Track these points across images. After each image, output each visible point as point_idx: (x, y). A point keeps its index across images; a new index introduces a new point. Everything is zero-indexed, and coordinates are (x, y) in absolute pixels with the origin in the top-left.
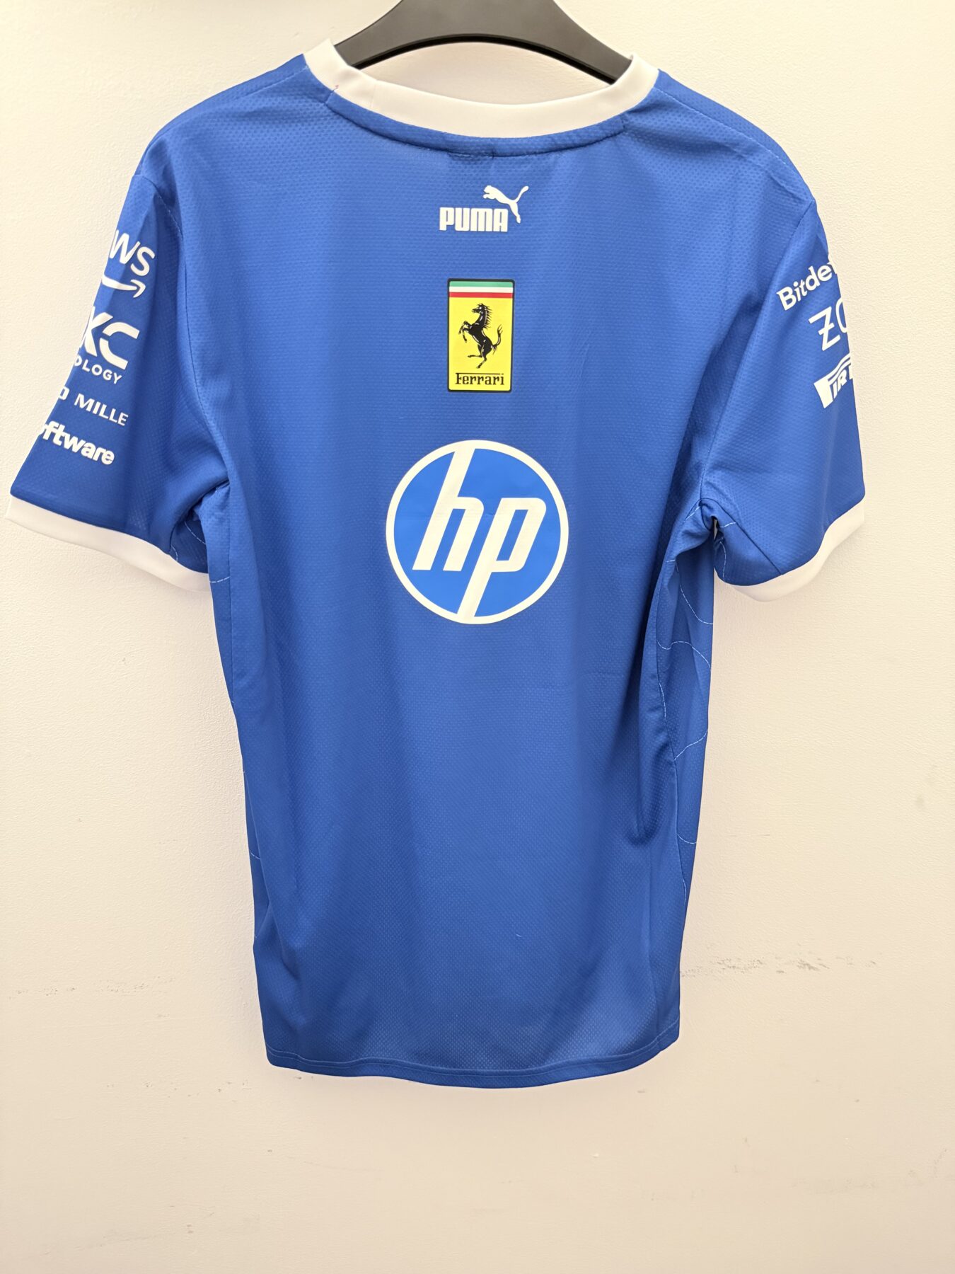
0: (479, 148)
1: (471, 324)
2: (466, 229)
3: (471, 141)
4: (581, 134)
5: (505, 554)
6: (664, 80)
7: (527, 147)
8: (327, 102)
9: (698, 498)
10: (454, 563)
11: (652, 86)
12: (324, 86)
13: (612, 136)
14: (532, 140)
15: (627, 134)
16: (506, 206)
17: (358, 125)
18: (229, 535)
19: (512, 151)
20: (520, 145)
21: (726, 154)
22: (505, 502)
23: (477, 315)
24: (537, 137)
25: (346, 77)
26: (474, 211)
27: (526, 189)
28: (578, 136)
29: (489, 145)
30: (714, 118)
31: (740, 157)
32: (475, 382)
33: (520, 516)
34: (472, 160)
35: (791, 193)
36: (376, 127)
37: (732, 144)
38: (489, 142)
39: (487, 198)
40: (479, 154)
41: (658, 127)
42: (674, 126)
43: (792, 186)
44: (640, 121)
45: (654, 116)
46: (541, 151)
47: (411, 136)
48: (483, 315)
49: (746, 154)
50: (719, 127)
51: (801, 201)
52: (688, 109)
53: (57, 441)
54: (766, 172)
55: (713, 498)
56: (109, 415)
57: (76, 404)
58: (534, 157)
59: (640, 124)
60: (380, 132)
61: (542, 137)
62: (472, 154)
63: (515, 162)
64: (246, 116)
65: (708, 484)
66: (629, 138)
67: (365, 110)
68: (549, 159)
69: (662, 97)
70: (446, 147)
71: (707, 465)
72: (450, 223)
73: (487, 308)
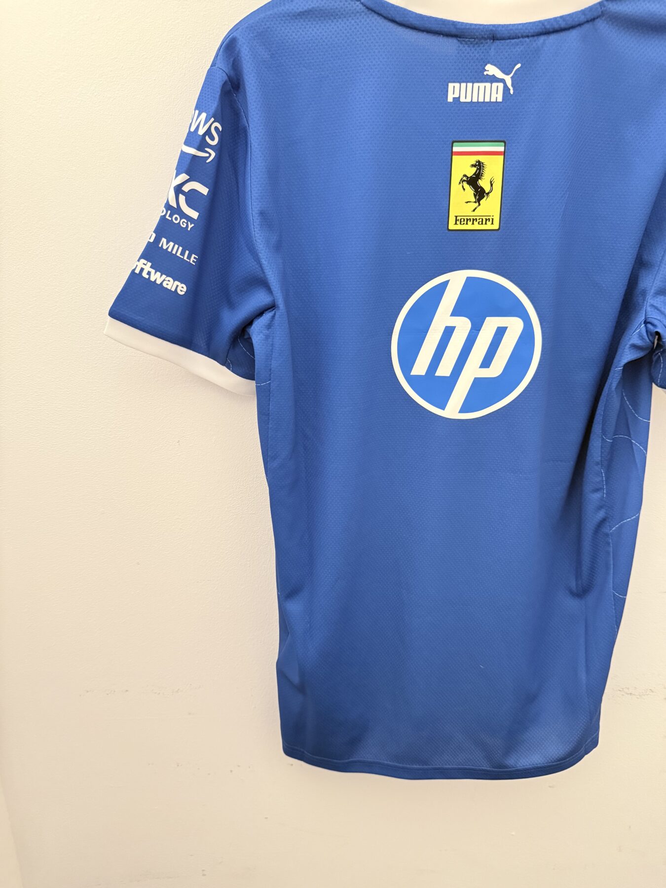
0: (483, 33)
1: (469, 176)
2: (469, 100)
3: (477, 27)
4: (567, 19)
5: (486, 363)
7: (522, 31)
8: (362, 1)
9: (643, 318)
10: (445, 369)
13: (591, 20)
14: (526, 25)
15: (603, 18)
16: (503, 81)
17: (386, 18)
18: (272, 349)
19: (509, 35)
20: (516, 29)
22: (488, 320)
23: (474, 169)
24: (530, 23)
26: (476, 85)
27: (519, 66)
28: (564, 20)
29: (491, 30)
32: (470, 223)
33: (501, 332)
34: (477, 44)
36: (401, 19)
38: (491, 27)
39: (487, 75)
40: (483, 38)
46: (533, 34)
47: (428, 25)
48: (480, 169)
53: (145, 275)
55: (655, 317)
56: (184, 256)
57: (160, 246)
58: (527, 39)
59: (615, 9)
60: (404, 23)
61: (534, 23)
62: (477, 38)
63: (511, 44)
64: (299, 15)
65: (652, 306)
66: (606, 22)
67: (393, 6)
68: (539, 40)
70: (456, 34)
71: (651, 292)
72: (456, 95)
73: (482, 163)
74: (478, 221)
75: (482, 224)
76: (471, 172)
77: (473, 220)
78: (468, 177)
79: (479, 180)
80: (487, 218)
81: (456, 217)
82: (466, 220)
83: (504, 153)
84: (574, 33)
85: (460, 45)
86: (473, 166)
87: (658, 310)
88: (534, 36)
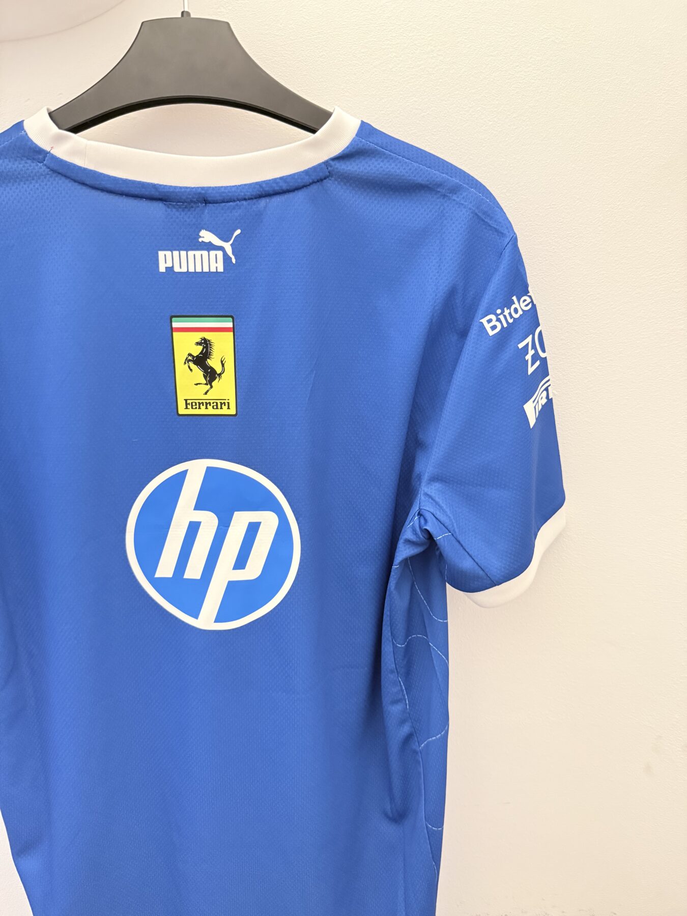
0: (191, 196)
1: (195, 355)
2: (184, 270)
3: (183, 190)
4: (288, 180)
5: (241, 563)
6: (365, 129)
7: (236, 194)
8: (45, 162)
9: (417, 510)
10: (193, 572)
11: (354, 135)
12: (40, 147)
13: (318, 181)
14: (241, 188)
15: (333, 179)
16: (221, 248)
17: (75, 181)
19: (221, 198)
20: (229, 192)
21: (430, 194)
22: (237, 515)
23: (200, 348)
24: (245, 185)
25: (58, 139)
26: (191, 253)
27: (238, 232)
28: (285, 182)
29: (200, 193)
30: (417, 162)
31: (444, 196)
32: (203, 407)
33: (253, 529)
34: (186, 207)
35: (495, 228)
36: (92, 182)
37: (435, 184)
38: (199, 190)
39: (202, 241)
40: (192, 201)
42: (378, 170)
43: (495, 221)
44: (345, 167)
45: (357, 162)
46: (250, 197)
47: (125, 189)
48: (206, 347)
49: (450, 193)
50: (421, 170)
51: (501, 234)
52: (390, 155)
54: (470, 209)
55: (429, 509)
58: (244, 202)
59: (344, 169)
60: (97, 186)
61: (250, 185)
62: (186, 202)
63: (226, 208)
65: (426, 494)
66: (336, 182)
67: (80, 168)
68: (259, 204)
69: (363, 145)
70: (160, 197)
71: (425, 478)
72: (169, 264)
73: (209, 341)
74: (212, 405)
75: (217, 408)
76: (197, 351)
77: (206, 403)
78: (193, 357)
79: (208, 360)
80: (223, 401)
81: (186, 400)
82: (198, 404)
83: (233, 329)
84: (300, 196)
85: (168, 209)
87: (433, 499)
88: (252, 199)
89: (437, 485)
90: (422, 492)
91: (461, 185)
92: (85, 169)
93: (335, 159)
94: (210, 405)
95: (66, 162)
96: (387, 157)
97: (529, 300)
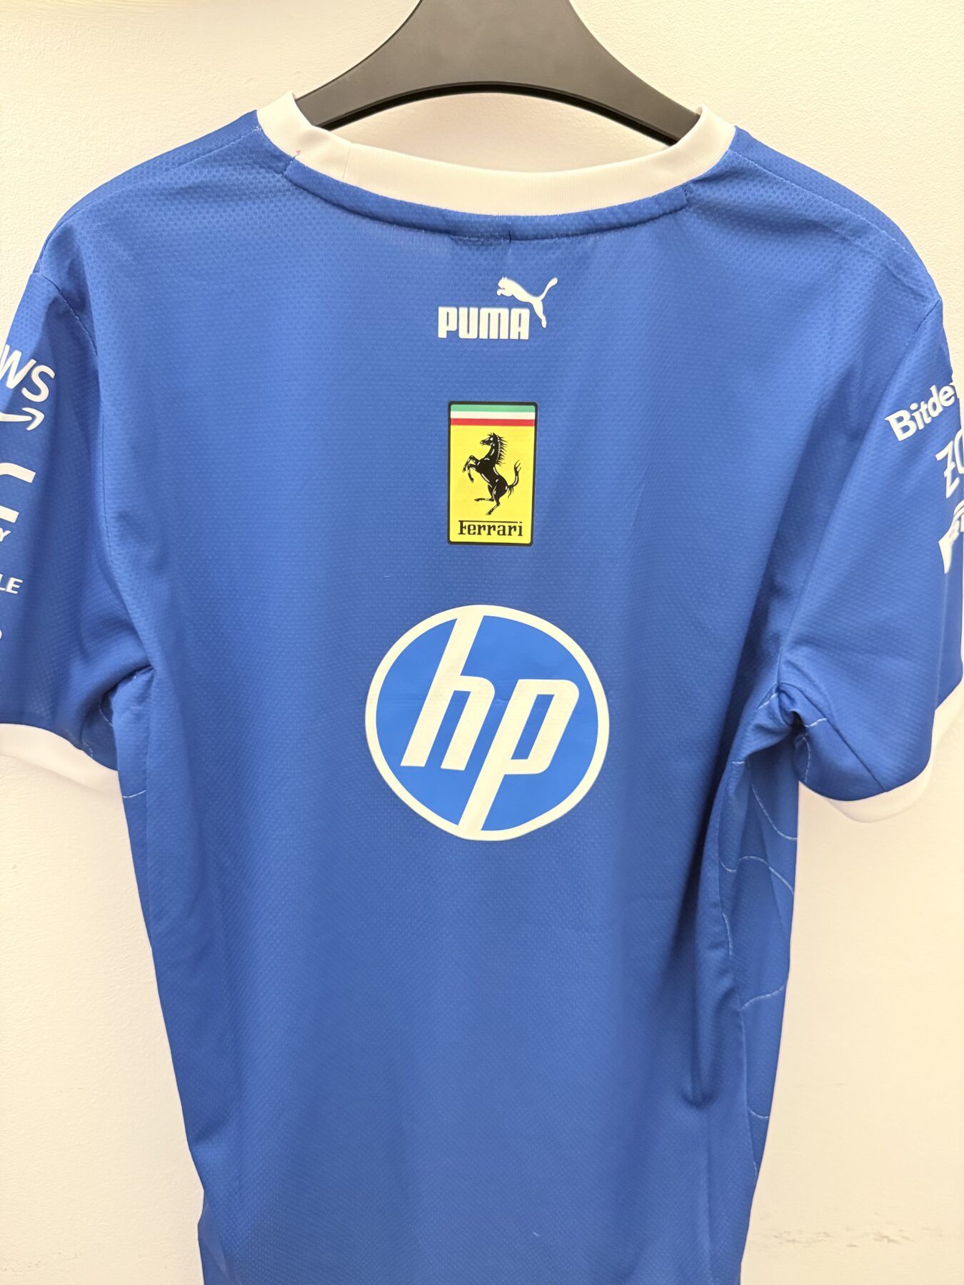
0: (491, 229)
1: (479, 459)
2: (473, 335)
3: (481, 220)
4: (630, 210)
5: (523, 750)
6: (742, 140)
7: (556, 228)
8: (285, 173)
9: (775, 683)
10: (456, 759)
11: (727, 148)
12: (281, 152)
13: (671, 213)
14: (563, 218)
15: (692, 210)
16: (528, 305)
17: (326, 201)
19: (535, 233)
20: (546, 224)
21: (824, 236)
22: (522, 683)
23: (488, 448)
24: (569, 215)
25: (309, 140)
26: (485, 311)
27: (554, 282)
28: (626, 212)
29: (506, 225)
30: (810, 190)
31: (844, 239)
32: (484, 533)
33: (543, 703)
34: (483, 244)
35: (910, 288)
36: (352, 204)
37: (833, 223)
38: (505, 221)
39: (502, 295)
40: (492, 236)
41: (735, 201)
42: (756, 199)
43: (913, 278)
44: (709, 193)
45: (729, 186)
46: (575, 232)
47: (397, 214)
48: (496, 448)
49: (852, 236)
50: (816, 201)
51: (923, 298)
52: (775, 178)
54: (879, 259)
55: (794, 684)
58: (565, 240)
59: (709, 197)
60: (358, 209)
61: (577, 214)
62: (482, 236)
63: (539, 247)
64: (178, 193)
65: (789, 663)
66: (695, 215)
67: (337, 182)
68: (586, 243)
69: (740, 163)
70: (447, 228)
71: (788, 639)
72: (453, 327)
73: (500, 438)
74: (497, 529)
75: (504, 534)
76: (482, 452)
77: (490, 528)
78: (477, 461)
79: (496, 465)
80: (512, 525)
81: (461, 522)
82: (477, 528)
83: (535, 423)
84: (644, 232)
85: (455, 246)
86: (484, 442)
87: (799, 670)
88: (577, 235)
89: (805, 651)
90: (783, 660)
91: (869, 225)
92: (344, 185)
93: (696, 182)
94: (494, 529)
95: (317, 173)
96: (770, 181)
97: (951, 392)
